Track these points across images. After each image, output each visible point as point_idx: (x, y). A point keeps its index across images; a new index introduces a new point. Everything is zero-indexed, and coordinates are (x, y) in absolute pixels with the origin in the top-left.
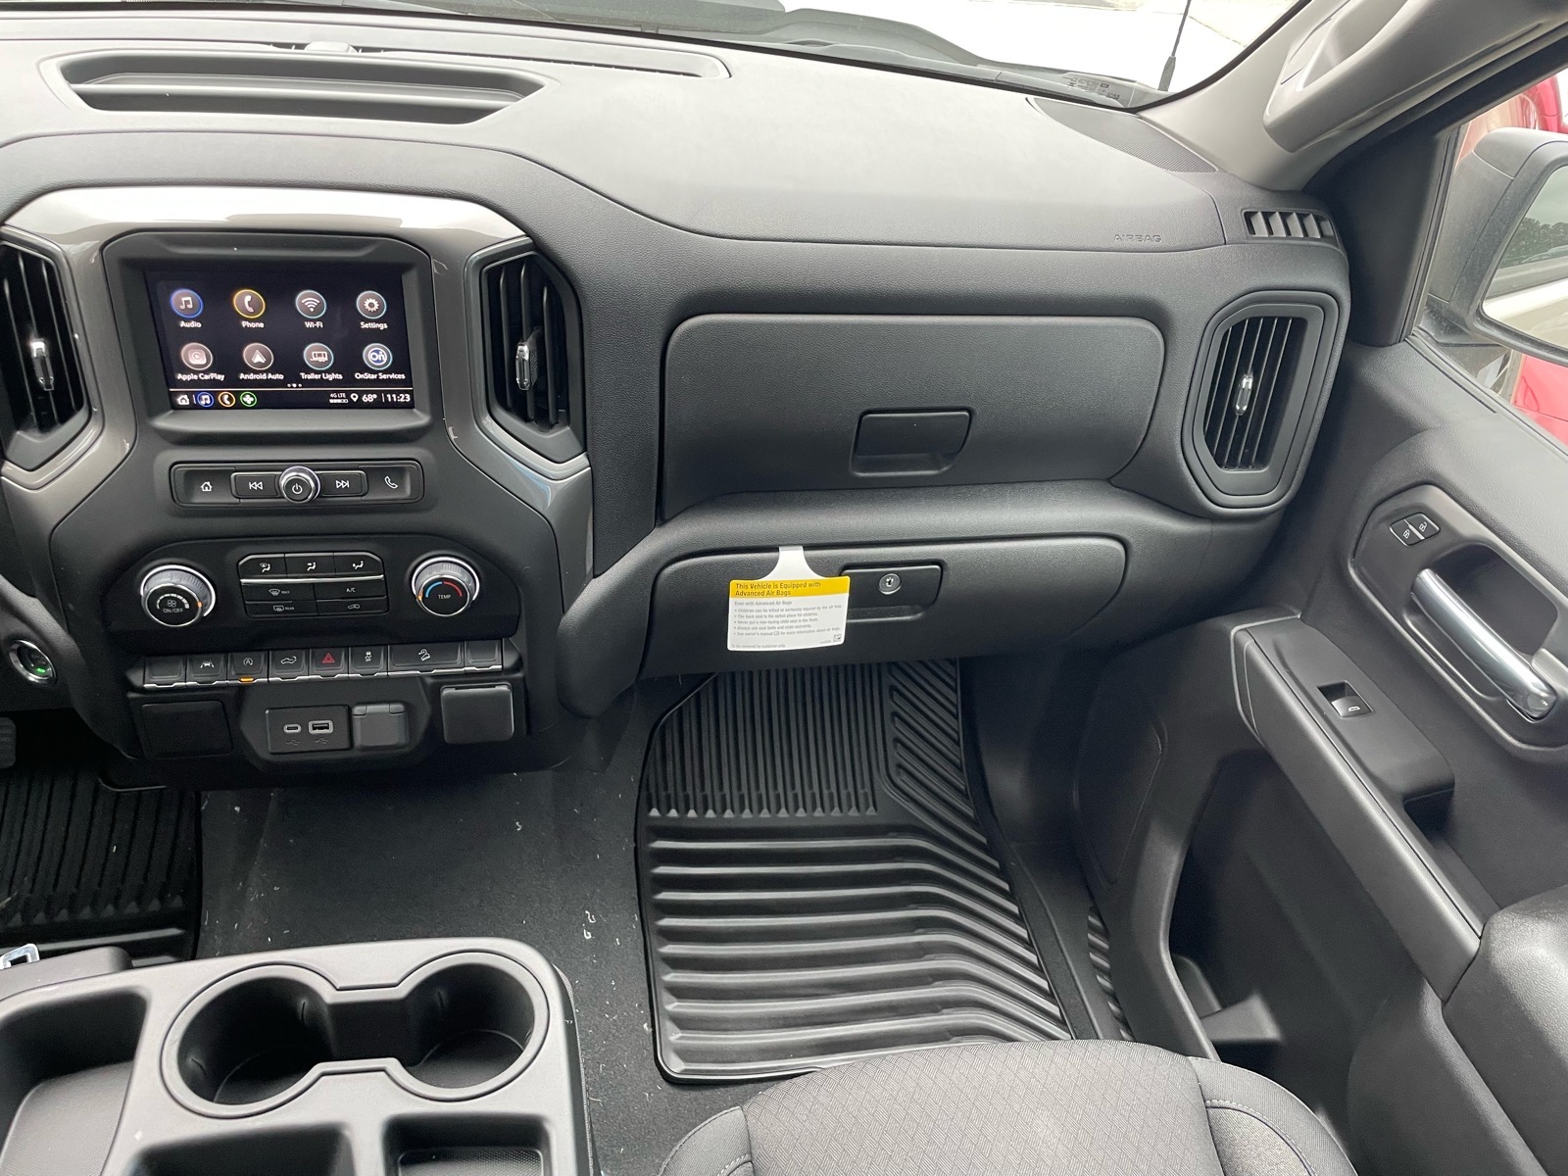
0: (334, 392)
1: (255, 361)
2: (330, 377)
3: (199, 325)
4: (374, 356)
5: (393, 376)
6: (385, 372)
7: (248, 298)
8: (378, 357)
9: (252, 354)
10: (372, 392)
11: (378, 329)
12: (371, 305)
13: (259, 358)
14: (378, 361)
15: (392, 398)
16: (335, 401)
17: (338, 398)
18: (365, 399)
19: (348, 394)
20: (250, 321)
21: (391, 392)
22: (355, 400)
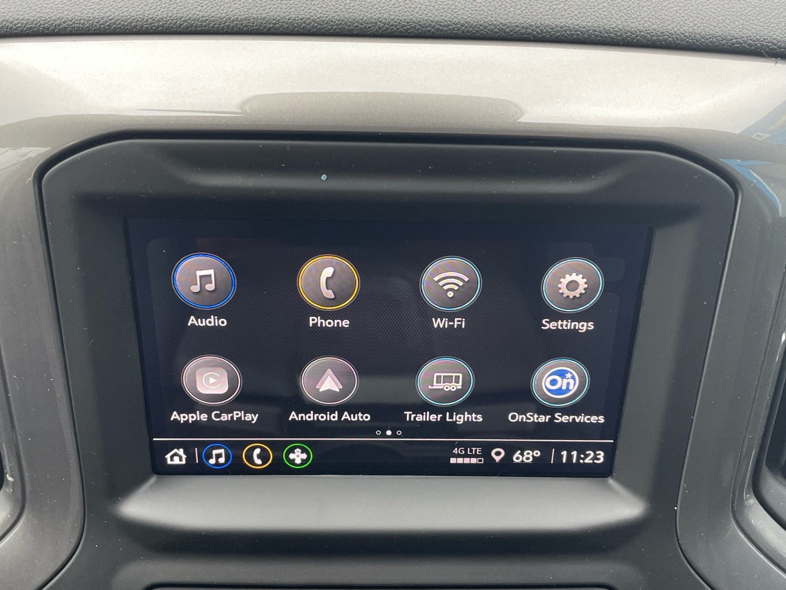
0: (460, 445)
1: (323, 389)
2: (460, 419)
3: (223, 322)
4: (554, 382)
5: (582, 419)
6: (565, 411)
7: (328, 272)
8: (561, 383)
9: (319, 376)
10: (532, 447)
11: (575, 331)
12: (573, 285)
13: (330, 384)
14: (560, 391)
15: (570, 457)
16: (460, 461)
17: (466, 456)
18: (517, 458)
19: (487, 449)
20: (325, 315)
21: (569, 448)
22: (498, 459)
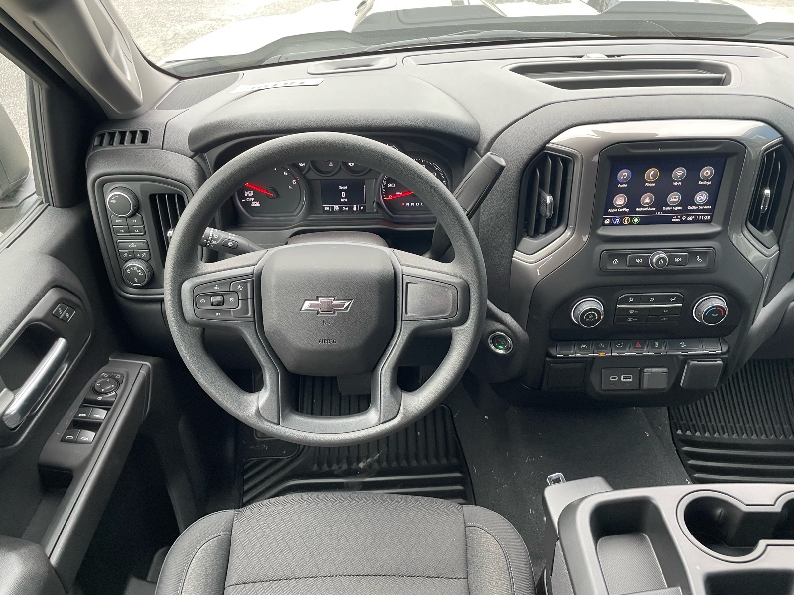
0: (675, 216)
1: (645, 202)
2: (676, 209)
3: (626, 186)
4: (700, 198)
5: (705, 207)
6: (702, 205)
7: (652, 172)
8: (702, 198)
9: (645, 199)
10: (693, 215)
11: (706, 184)
12: (707, 173)
13: (647, 201)
14: (701, 200)
15: (701, 218)
16: (675, 220)
17: (676, 218)
18: (689, 219)
19: (682, 216)
20: (649, 183)
21: (701, 215)
22: (684, 219)
